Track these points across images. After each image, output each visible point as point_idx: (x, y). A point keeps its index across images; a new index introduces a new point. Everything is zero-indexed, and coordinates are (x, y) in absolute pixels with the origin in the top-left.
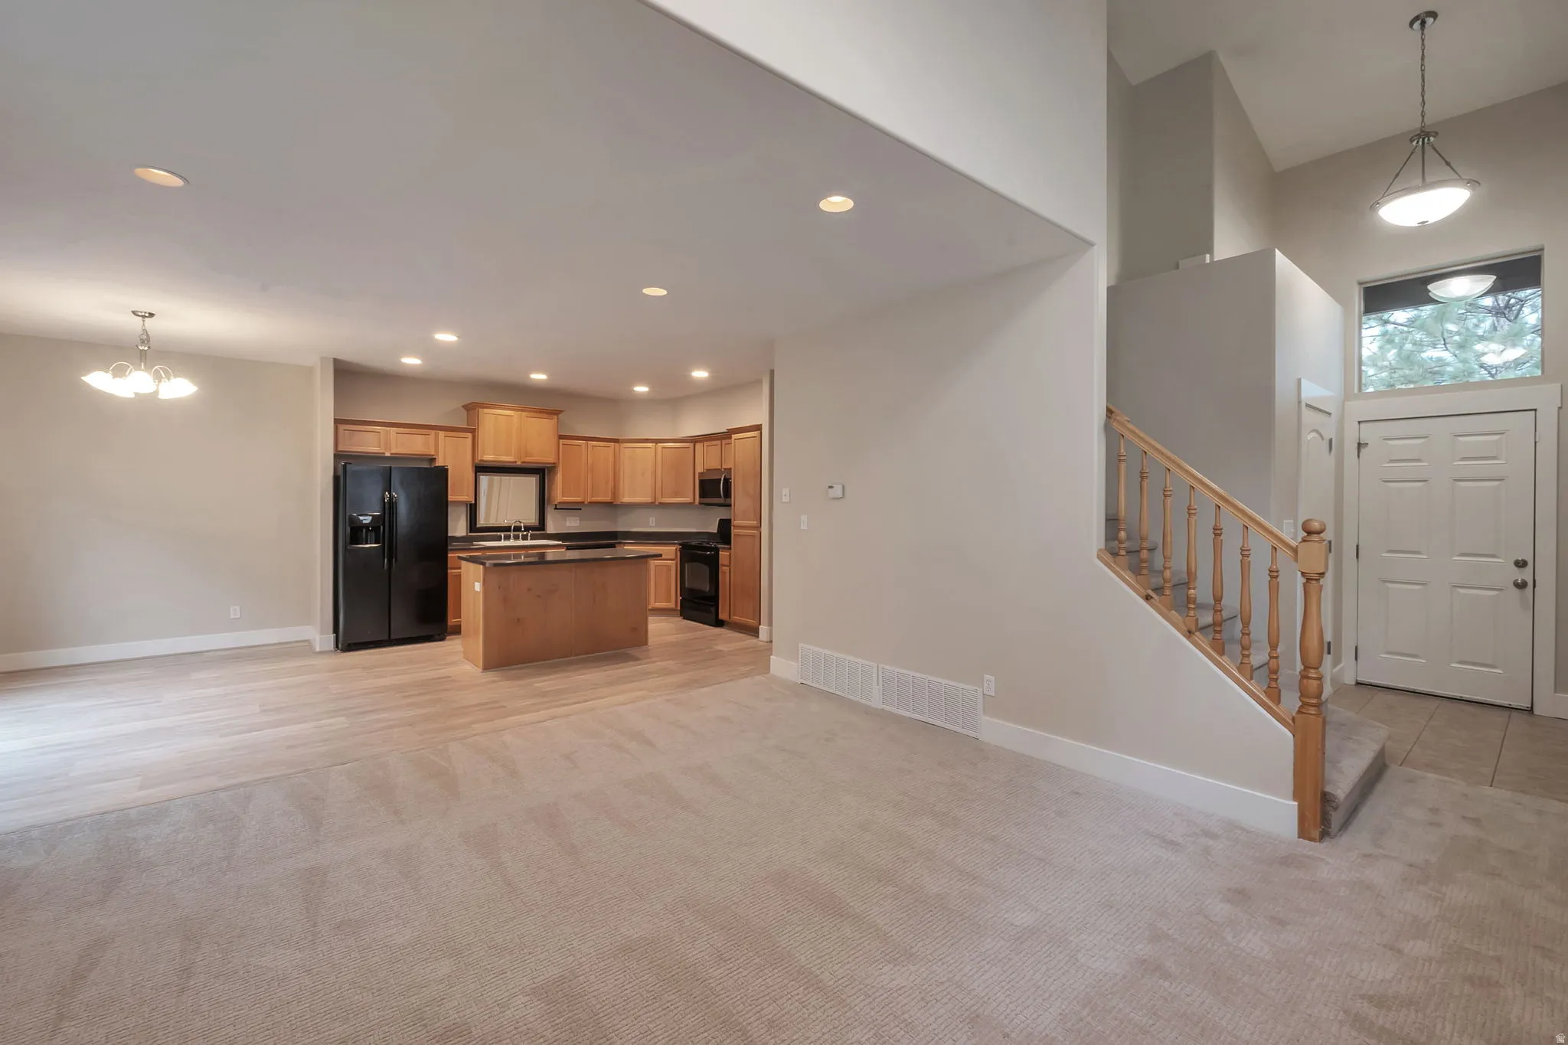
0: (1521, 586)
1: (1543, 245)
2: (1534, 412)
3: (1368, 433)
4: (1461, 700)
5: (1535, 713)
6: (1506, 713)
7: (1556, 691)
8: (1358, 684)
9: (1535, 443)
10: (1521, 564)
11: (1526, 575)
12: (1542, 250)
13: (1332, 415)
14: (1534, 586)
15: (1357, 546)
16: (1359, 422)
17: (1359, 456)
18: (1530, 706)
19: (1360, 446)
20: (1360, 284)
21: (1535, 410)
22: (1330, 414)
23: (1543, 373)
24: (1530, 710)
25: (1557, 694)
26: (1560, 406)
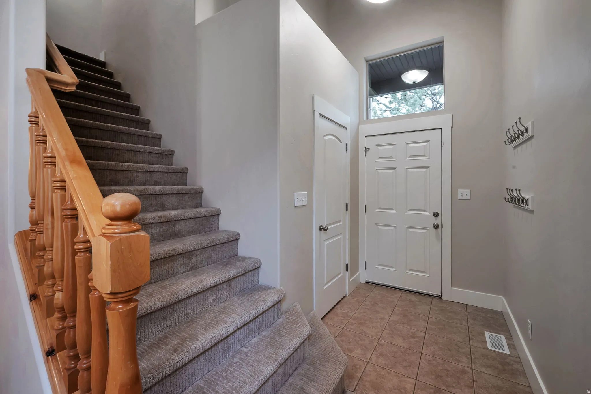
0: (436, 227)
1: (443, 37)
2: (441, 130)
3: (371, 143)
4: (411, 291)
5: (443, 299)
6: (429, 299)
7: (452, 287)
8: (367, 282)
9: (442, 147)
10: (436, 215)
11: (438, 221)
12: (443, 42)
13: (348, 129)
14: (442, 227)
15: (366, 206)
16: (366, 136)
17: (366, 156)
18: (441, 294)
19: (366, 150)
20: (367, 61)
21: (441, 129)
22: (346, 128)
23: (444, 108)
24: (441, 297)
25: (452, 288)
26: (452, 126)
